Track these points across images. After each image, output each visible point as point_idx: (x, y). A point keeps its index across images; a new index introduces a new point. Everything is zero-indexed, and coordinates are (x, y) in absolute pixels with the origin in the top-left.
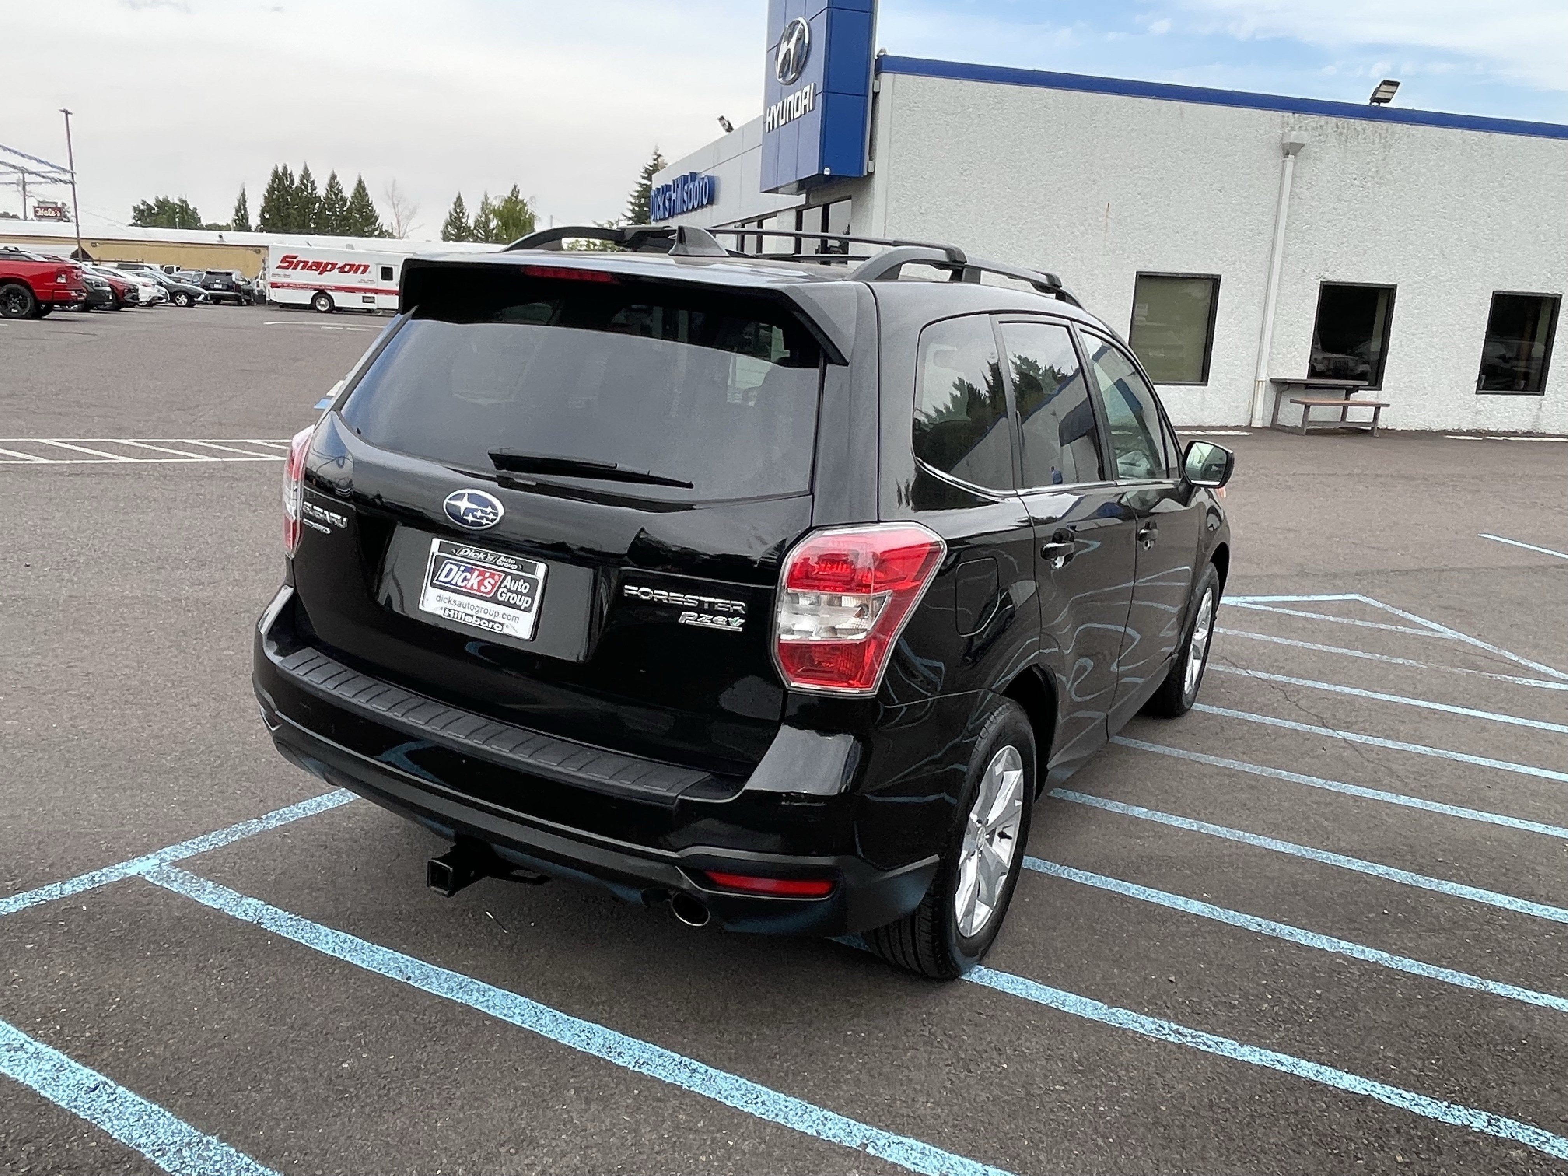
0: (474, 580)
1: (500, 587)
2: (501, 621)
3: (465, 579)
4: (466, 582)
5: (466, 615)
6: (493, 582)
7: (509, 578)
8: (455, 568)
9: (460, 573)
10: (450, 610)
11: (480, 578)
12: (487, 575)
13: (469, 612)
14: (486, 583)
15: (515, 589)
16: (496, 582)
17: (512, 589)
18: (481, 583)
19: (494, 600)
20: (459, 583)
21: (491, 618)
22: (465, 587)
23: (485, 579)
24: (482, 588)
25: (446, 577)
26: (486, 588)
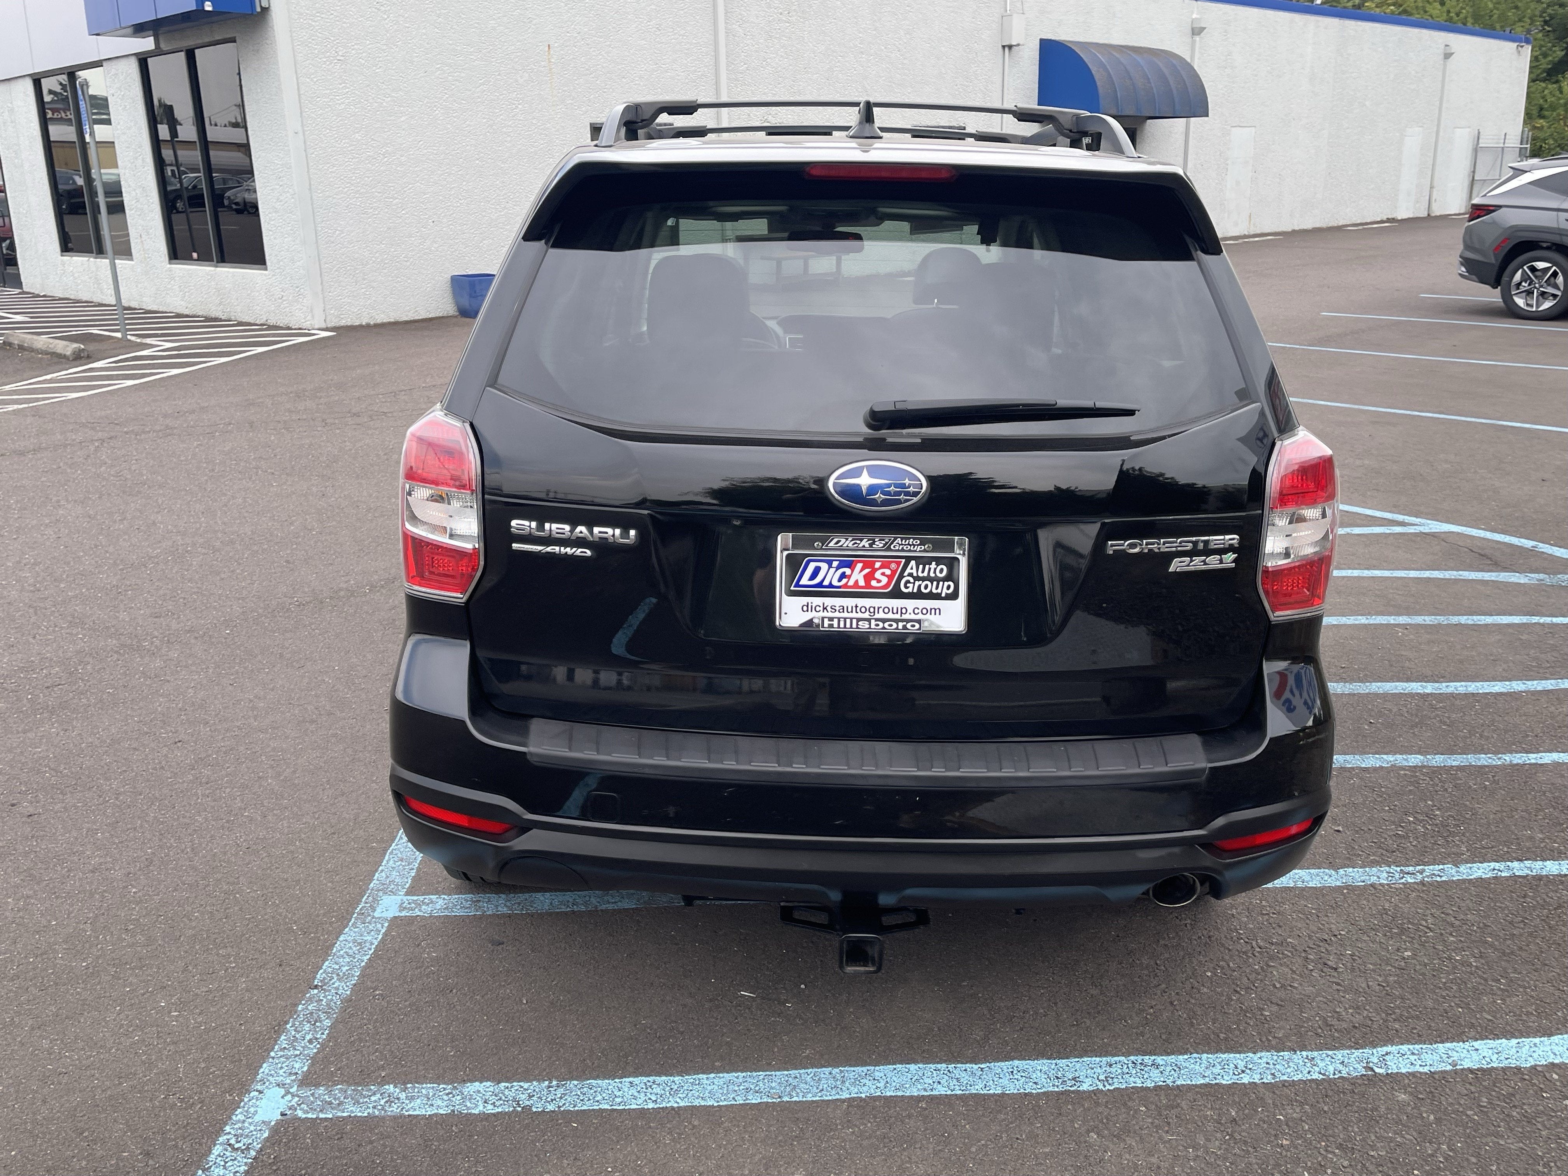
0: (858, 576)
1: (901, 576)
2: (913, 617)
3: (843, 576)
4: (844, 581)
5: (859, 620)
6: (888, 572)
7: (913, 563)
8: (824, 566)
9: (832, 570)
10: (831, 619)
11: (867, 571)
12: (877, 565)
13: (860, 615)
14: (878, 575)
15: (925, 574)
16: (894, 572)
17: (920, 574)
18: (869, 578)
19: (897, 594)
20: (835, 583)
21: (898, 616)
22: (846, 586)
23: (875, 570)
24: (874, 583)
25: (813, 577)
26: (879, 581)
